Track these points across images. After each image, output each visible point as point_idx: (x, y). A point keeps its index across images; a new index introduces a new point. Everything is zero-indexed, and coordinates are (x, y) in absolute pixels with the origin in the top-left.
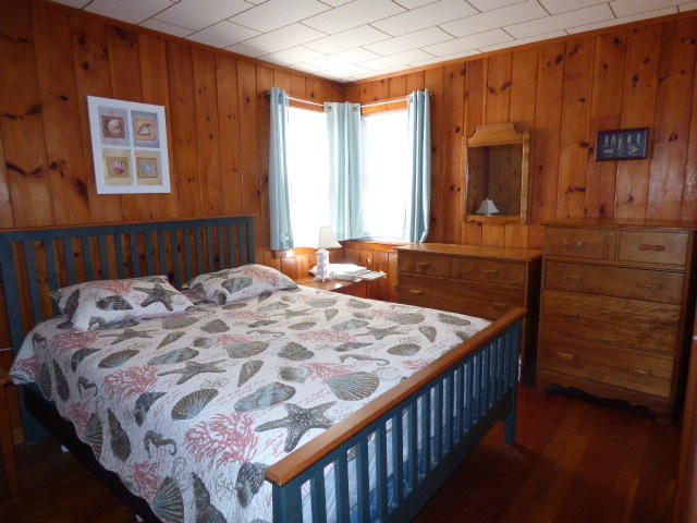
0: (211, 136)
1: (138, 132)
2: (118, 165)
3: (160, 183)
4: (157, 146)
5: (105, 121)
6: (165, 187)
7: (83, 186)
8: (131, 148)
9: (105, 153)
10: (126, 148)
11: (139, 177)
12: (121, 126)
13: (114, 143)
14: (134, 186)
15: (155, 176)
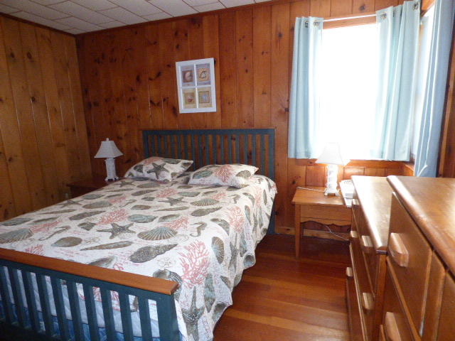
0: (247, 71)
1: (199, 77)
2: (189, 97)
3: (211, 106)
4: (210, 83)
5: (184, 73)
6: (213, 108)
7: (175, 109)
8: (196, 87)
9: (184, 91)
10: (193, 87)
11: (199, 103)
12: (191, 75)
13: (188, 85)
14: (198, 108)
15: (208, 102)
